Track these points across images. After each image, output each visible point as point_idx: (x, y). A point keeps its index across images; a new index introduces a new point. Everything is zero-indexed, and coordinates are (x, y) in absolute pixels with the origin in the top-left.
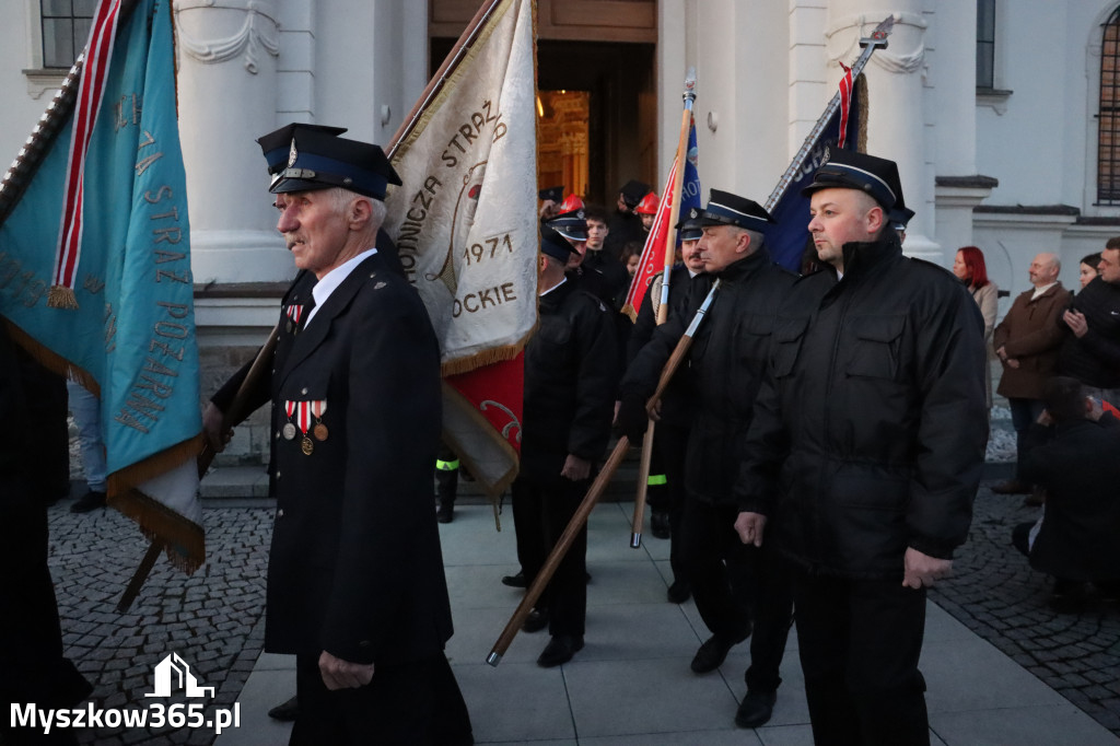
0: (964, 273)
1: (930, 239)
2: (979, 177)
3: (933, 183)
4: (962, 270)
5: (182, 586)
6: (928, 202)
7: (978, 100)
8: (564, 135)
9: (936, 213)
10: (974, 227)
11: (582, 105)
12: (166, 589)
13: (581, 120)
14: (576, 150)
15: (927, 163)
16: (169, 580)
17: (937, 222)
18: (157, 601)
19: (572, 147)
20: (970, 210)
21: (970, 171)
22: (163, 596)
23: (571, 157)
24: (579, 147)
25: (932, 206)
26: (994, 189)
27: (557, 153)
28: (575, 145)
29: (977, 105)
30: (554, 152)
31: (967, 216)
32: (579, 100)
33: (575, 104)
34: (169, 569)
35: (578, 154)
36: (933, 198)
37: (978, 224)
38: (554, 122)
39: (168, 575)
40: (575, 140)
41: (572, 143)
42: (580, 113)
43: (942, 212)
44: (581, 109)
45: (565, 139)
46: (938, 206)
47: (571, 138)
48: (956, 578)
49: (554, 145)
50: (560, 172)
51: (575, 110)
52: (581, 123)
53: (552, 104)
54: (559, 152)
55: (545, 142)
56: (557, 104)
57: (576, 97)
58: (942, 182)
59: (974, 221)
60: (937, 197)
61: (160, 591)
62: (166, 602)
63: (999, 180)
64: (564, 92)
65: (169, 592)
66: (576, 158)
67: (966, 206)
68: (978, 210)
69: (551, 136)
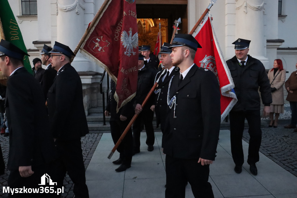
0: (277, 66)
1: (265, 57)
2: (279, 39)
3: (266, 41)
4: (276, 66)
6: (265, 47)
7: (278, 18)
9: (267, 50)
10: (277, 54)
11: (165, 23)
13: (164, 27)
14: (163, 35)
15: (265, 36)
17: (267, 52)
20: (276, 49)
21: (276, 38)
25: (266, 48)
26: (283, 43)
29: (278, 20)
31: (276, 50)
32: (163, 22)
33: (163, 23)
36: (266, 46)
37: (278, 53)
38: (157, 28)
41: (162, 33)
42: (164, 25)
43: (268, 49)
44: (164, 24)
46: (267, 48)
48: (277, 153)
49: (157, 34)
51: (163, 24)
52: (164, 28)
53: (156, 23)
55: (155, 33)
56: (157, 23)
57: (163, 21)
58: (268, 41)
59: (277, 52)
60: (267, 45)
64: (159, 19)
66: (163, 37)
67: (275, 48)
68: (278, 49)
69: (156, 31)
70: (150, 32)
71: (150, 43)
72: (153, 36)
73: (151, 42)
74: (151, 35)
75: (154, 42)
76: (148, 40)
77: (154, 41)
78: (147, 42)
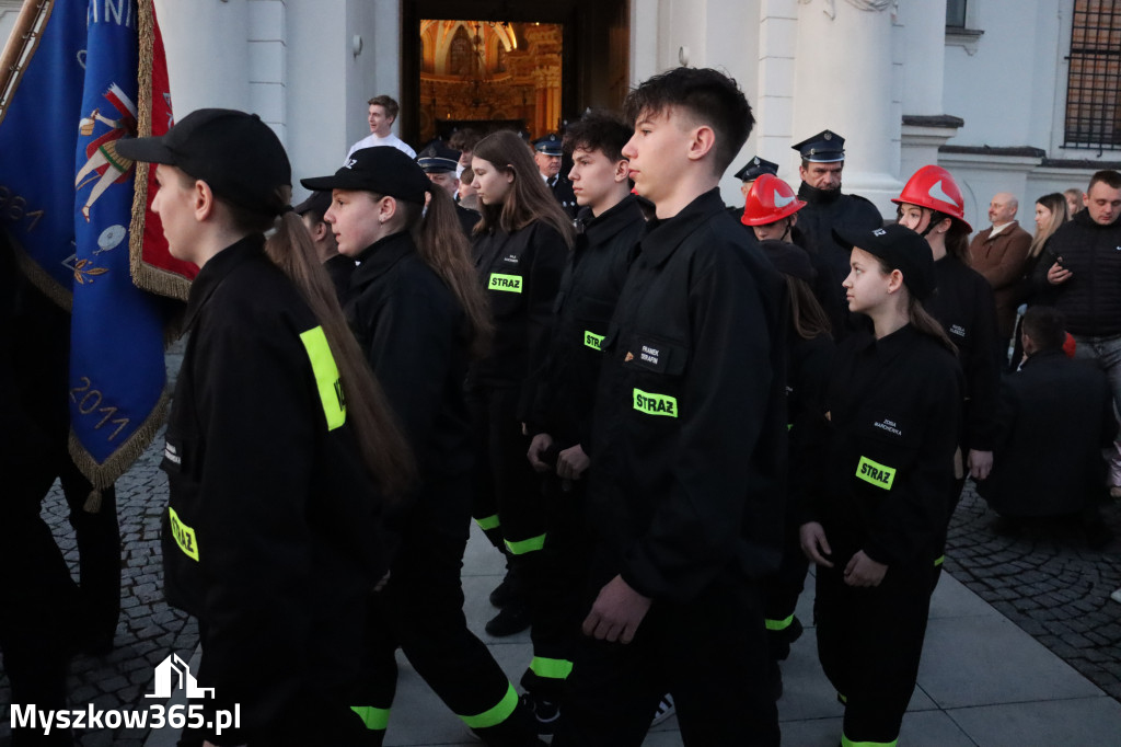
1: (895, 177)
2: (945, 117)
3: (900, 121)
5: (162, 506)
6: (893, 140)
7: (947, 40)
8: (537, 68)
9: (902, 151)
11: (555, 38)
12: (146, 508)
13: (554, 52)
14: (549, 84)
15: (894, 102)
16: (149, 500)
17: (903, 161)
18: (138, 519)
19: (546, 80)
20: (936, 150)
21: (937, 110)
22: (144, 515)
23: (545, 90)
24: (554, 80)
25: (899, 144)
26: (959, 129)
27: (531, 86)
28: (549, 78)
29: (946, 45)
30: (527, 85)
31: (933, 154)
32: (551, 34)
33: (549, 37)
34: (148, 491)
35: (552, 88)
36: (899, 137)
38: (528, 54)
39: (147, 496)
40: (549, 73)
41: (546, 75)
42: (553, 45)
43: (907, 150)
44: (555, 42)
45: (538, 72)
46: (903, 145)
47: (545, 71)
49: (527, 78)
50: (534, 106)
51: (549, 42)
52: (554, 56)
53: (526, 36)
54: (533, 85)
55: (519, 75)
56: (531, 37)
57: (550, 30)
58: (909, 121)
60: (903, 136)
61: (139, 511)
62: (146, 520)
63: (965, 120)
64: (537, 24)
65: (149, 512)
66: (549, 92)
67: (931, 145)
68: (943, 149)
69: (525, 69)
70: (499, 69)
71: (498, 111)
72: (513, 86)
73: (504, 107)
74: (503, 82)
75: (514, 107)
76: (492, 101)
77: (516, 104)
78: (487, 109)
